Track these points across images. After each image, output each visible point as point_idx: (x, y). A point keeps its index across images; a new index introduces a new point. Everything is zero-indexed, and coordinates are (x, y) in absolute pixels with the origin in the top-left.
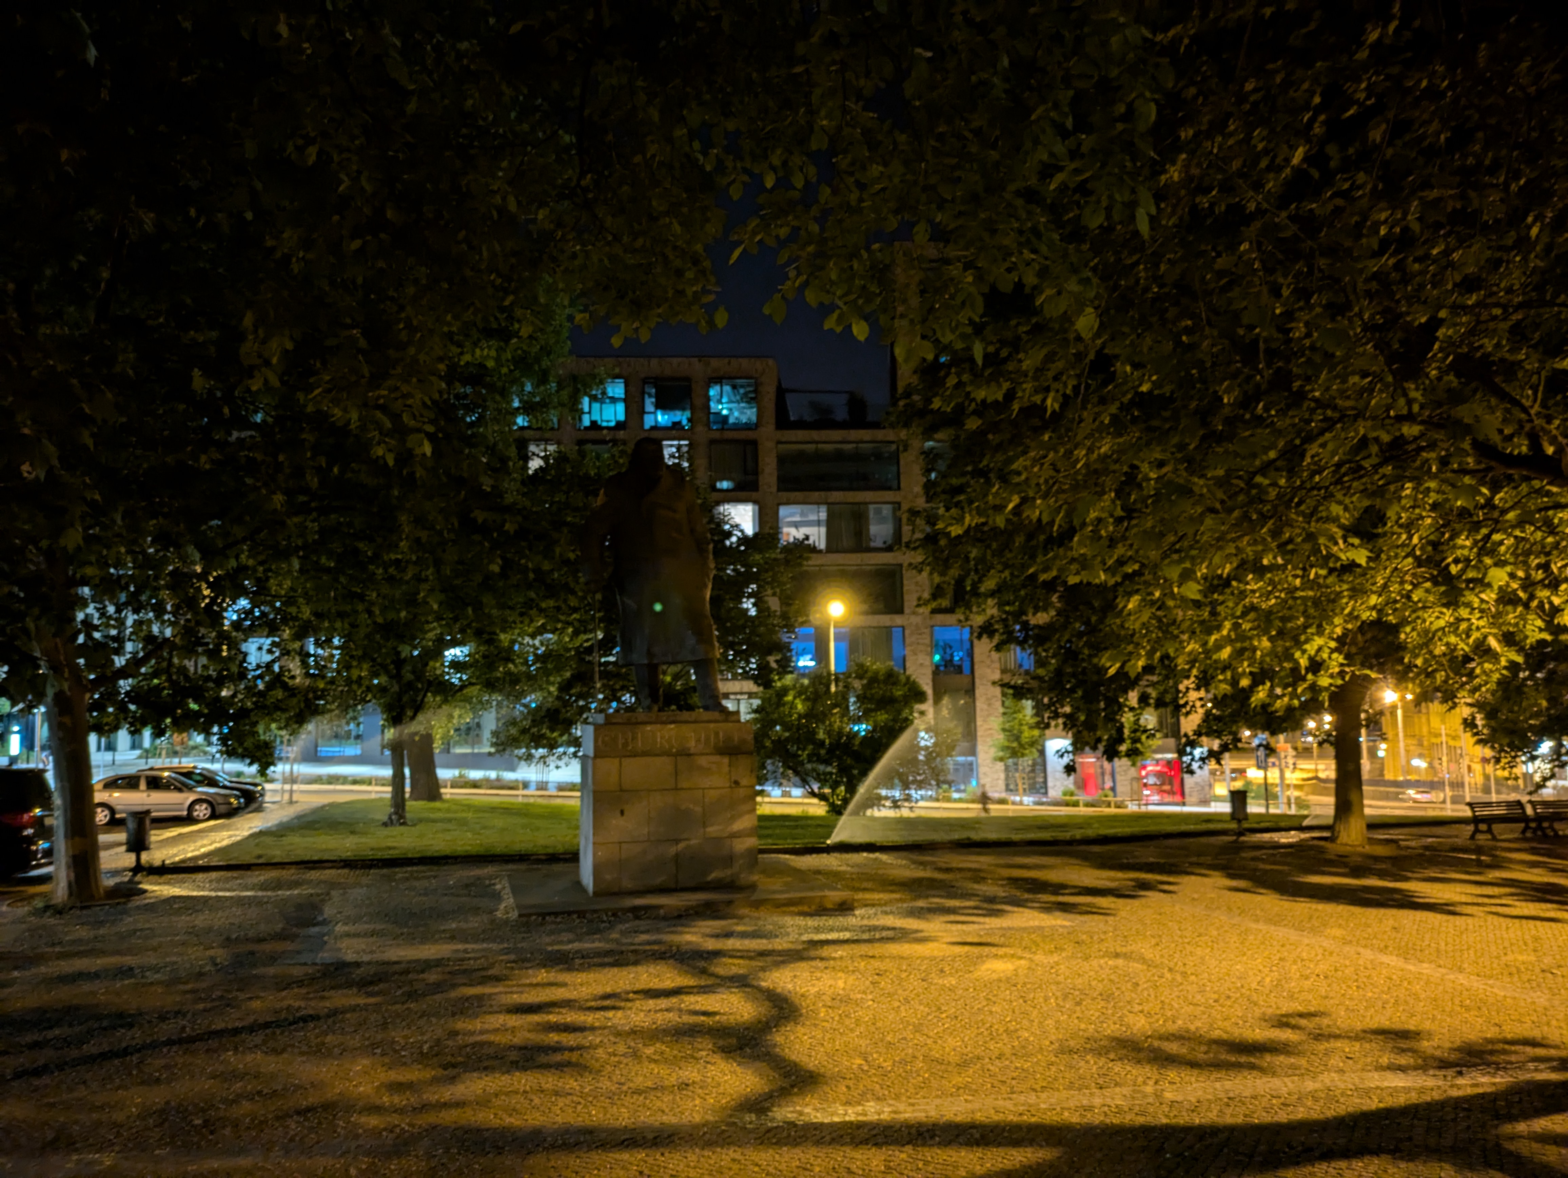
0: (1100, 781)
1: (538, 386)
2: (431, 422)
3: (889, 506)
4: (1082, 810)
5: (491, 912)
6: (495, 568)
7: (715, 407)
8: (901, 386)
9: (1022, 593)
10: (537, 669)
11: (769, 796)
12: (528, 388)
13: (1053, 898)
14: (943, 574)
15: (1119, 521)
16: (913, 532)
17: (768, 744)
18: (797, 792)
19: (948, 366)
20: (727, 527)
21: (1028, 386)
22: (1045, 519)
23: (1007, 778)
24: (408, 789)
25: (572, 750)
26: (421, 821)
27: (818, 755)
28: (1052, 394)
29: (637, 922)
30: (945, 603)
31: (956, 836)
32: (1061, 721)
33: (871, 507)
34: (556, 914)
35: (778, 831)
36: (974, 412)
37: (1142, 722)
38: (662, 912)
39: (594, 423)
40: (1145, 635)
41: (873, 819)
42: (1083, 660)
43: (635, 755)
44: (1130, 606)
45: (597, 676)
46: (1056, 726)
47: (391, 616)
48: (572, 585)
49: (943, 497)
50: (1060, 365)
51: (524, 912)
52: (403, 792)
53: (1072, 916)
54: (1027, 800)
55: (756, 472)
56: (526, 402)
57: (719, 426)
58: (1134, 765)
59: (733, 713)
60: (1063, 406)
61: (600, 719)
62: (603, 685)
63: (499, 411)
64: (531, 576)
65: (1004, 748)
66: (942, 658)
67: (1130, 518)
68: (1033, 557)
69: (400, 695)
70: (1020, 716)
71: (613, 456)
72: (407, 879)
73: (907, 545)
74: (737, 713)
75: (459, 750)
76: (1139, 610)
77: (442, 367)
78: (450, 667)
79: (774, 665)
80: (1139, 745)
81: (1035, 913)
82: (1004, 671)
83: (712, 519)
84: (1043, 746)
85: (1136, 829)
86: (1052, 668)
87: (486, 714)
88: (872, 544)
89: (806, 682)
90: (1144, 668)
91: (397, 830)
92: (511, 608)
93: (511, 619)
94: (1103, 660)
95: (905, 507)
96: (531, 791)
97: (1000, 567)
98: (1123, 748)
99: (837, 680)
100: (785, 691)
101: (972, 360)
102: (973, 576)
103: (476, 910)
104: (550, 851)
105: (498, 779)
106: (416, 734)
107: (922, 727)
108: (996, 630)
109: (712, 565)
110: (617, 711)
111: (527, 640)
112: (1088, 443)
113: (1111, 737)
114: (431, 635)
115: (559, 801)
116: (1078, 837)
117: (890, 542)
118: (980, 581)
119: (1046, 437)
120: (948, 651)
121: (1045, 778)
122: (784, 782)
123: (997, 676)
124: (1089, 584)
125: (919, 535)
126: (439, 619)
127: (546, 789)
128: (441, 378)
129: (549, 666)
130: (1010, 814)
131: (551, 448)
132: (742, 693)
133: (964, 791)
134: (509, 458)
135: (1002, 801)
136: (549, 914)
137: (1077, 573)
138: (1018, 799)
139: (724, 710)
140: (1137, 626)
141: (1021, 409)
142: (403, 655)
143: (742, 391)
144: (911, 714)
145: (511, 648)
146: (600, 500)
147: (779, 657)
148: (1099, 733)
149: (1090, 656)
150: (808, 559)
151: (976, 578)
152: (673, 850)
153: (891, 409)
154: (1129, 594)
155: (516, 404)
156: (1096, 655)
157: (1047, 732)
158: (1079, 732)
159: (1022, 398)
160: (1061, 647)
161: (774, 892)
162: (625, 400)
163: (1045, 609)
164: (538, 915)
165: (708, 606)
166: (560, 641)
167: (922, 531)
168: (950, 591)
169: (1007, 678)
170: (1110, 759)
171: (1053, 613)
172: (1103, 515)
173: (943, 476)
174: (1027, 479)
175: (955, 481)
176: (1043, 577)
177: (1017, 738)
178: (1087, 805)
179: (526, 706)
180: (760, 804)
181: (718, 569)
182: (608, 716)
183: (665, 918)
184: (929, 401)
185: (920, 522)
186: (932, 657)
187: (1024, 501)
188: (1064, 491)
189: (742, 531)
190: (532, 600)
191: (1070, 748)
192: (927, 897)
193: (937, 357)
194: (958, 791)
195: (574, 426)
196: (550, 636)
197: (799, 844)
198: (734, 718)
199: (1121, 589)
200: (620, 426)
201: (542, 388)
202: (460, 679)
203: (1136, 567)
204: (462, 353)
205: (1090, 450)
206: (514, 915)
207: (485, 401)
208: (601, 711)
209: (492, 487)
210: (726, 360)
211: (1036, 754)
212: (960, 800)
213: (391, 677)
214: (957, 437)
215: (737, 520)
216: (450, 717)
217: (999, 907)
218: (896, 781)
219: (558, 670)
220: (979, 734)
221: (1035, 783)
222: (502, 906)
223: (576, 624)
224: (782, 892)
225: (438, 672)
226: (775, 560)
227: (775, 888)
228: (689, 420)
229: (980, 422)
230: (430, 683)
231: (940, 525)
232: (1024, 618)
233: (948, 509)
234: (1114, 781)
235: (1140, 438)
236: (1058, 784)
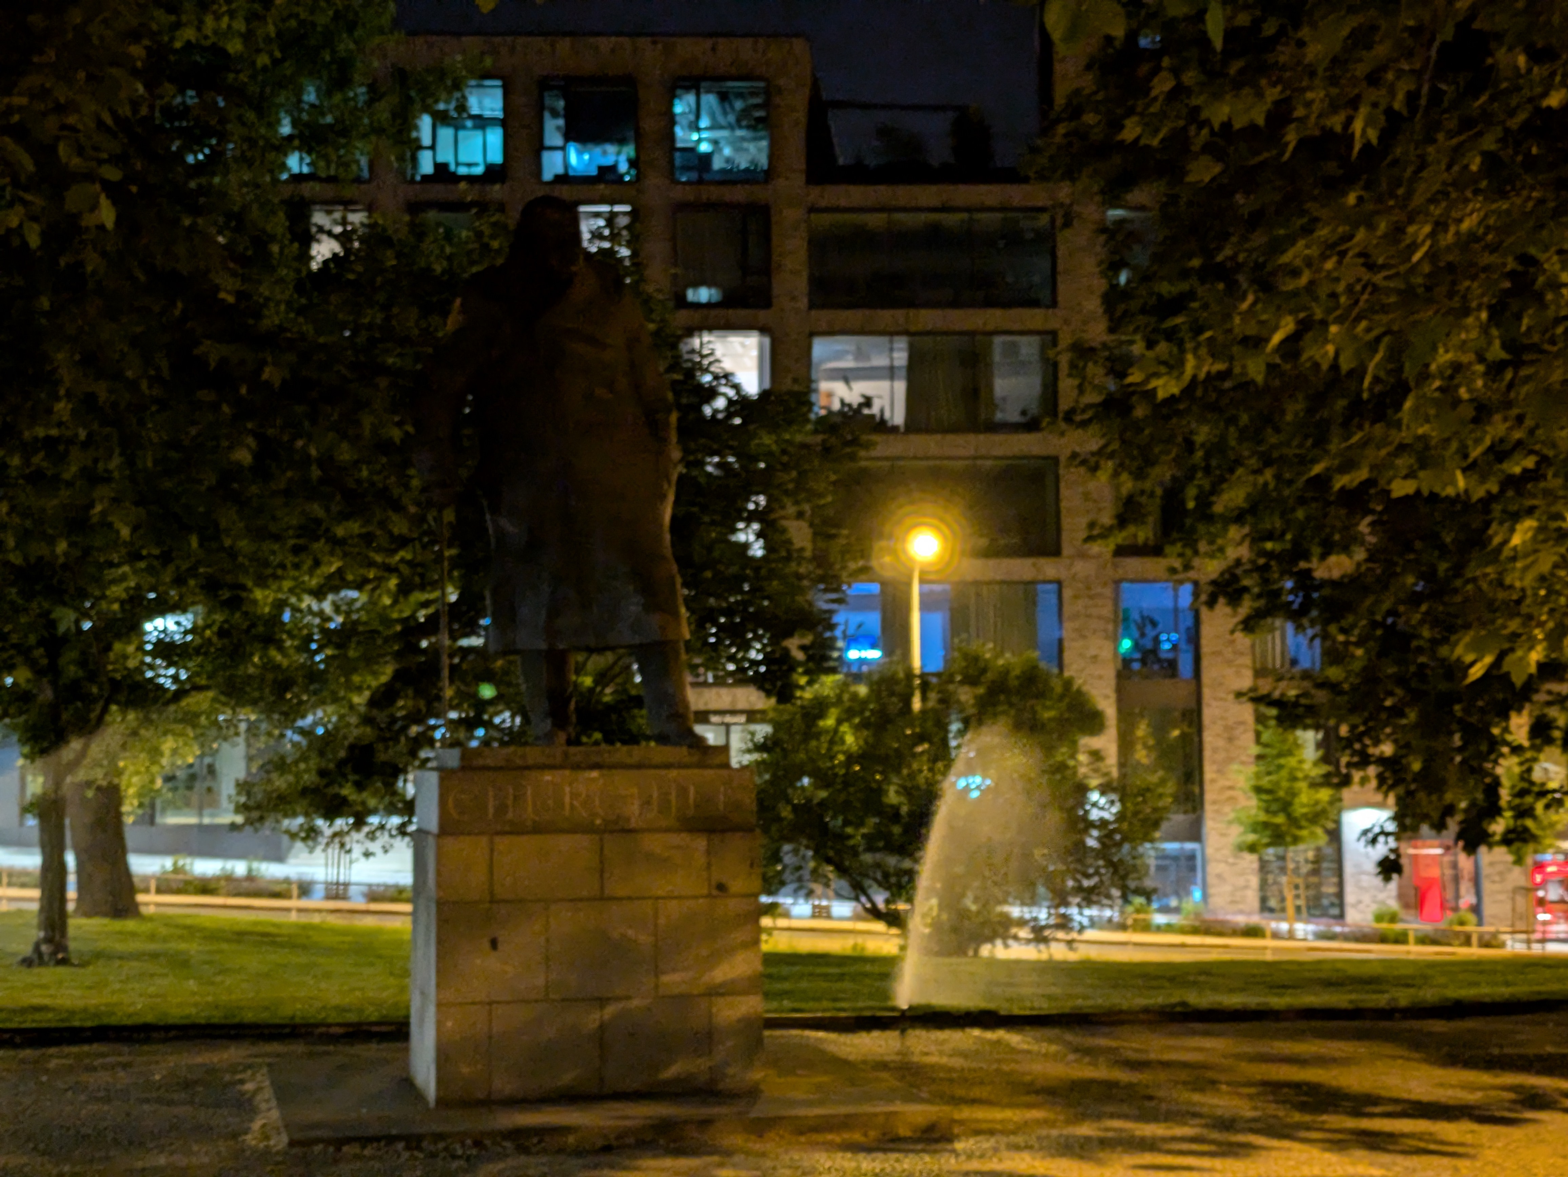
0: (1449, 894)
1: (329, 94)
2: (115, 160)
3: (1035, 340)
4: (1414, 951)
5: (235, 1136)
6: (243, 456)
7: (684, 136)
8: (1060, 95)
9: (1300, 514)
10: (327, 660)
11: (787, 915)
12: (311, 96)
13: (1351, 1123)
14: (1139, 475)
15: (1495, 370)
16: (1081, 389)
17: (786, 812)
18: (843, 909)
19: (1155, 55)
20: (707, 378)
21: (1316, 95)
22: (1345, 365)
23: (1263, 885)
24: (72, 893)
25: (395, 821)
26: (99, 956)
27: (887, 837)
28: (1364, 111)
29: (523, 1159)
30: (1144, 533)
31: (1159, 999)
32: (1372, 771)
33: (998, 340)
34: (365, 1141)
35: (804, 984)
36: (1207, 149)
37: (1537, 775)
38: (571, 1139)
39: (441, 168)
40: (1546, 600)
41: (993, 962)
42: (1420, 650)
43: (517, 830)
44: (1516, 540)
45: (446, 673)
46: (1364, 781)
47: (39, 549)
48: (396, 492)
49: (1141, 320)
50: (1382, 50)
51: (298, 1136)
52: (63, 900)
53: (1386, 1158)
54: (1302, 929)
55: (766, 270)
56: (307, 125)
57: (694, 176)
58: (1519, 861)
59: (716, 749)
60: (1388, 135)
61: (452, 758)
62: (459, 693)
63: (252, 142)
64: (316, 473)
65: (1257, 827)
66: (1136, 646)
67: (1517, 364)
68: (1321, 441)
69: (54, 710)
70: (1292, 762)
71: (479, 235)
72: (71, 1069)
73: (1069, 417)
74: (725, 749)
75: (172, 819)
76: (1532, 550)
77: (137, 51)
78: (154, 654)
79: (800, 656)
80: (1529, 823)
81: (1315, 1152)
82: (1260, 672)
83: (676, 364)
84: (1338, 822)
85: (1521, 989)
86: (1357, 666)
87: (226, 746)
88: (999, 416)
89: (862, 690)
90: (1541, 666)
91: (49, 974)
92: (277, 538)
93: (275, 560)
94: (1459, 651)
95: (1065, 340)
96: (316, 901)
97: (1253, 462)
98: (1498, 827)
99: (925, 687)
100: (820, 707)
101: (1204, 41)
102: (1201, 480)
103: (203, 1132)
104: (352, 1017)
105: (250, 877)
106: (88, 784)
107: (1094, 782)
108: (1246, 589)
109: (676, 454)
110: (486, 742)
111: (308, 601)
112: (1436, 211)
113: (1473, 804)
114: (117, 591)
115: (369, 922)
116: (1403, 1002)
117: (1034, 409)
118: (1215, 490)
119: (1352, 199)
120: (1150, 632)
121: (1341, 884)
122: (818, 888)
123: (1246, 681)
124: (1434, 497)
125: (1092, 398)
126: (134, 557)
127: (344, 897)
128: (135, 73)
129: (352, 653)
130: (1269, 957)
131: (357, 218)
132: (733, 712)
133: (1177, 910)
134: (272, 238)
135: (1253, 932)
136: (349, 1140)
137: (1411, 475)
138: (1284, 926)
139: (698, 743)
140: (1529, 580)
141: (1302, 143)
142: (62, 628)
143: (739, 105)
144: (1073, 756)
145: (274, 620)
146: (454, 321)
147: (808, 640)
148: (1449, 797)
149: (1435, 643)
150: (868, 446)
151: (1206, 484)
152: (593, 1019)
153: (1039, 142)
154: (1515, 517)
155: (286, 129)
156: (1445, 640)
157: (1347, 794)
158: (1410, 793)
159: (1301, 120)
160: (1374, 625)
161: (794, 1103)
162: (504, 123)
163: (1345, 549)
164: (327, 1142)
165: (667, 537)
166: (373, 602)
167: (1099, 388)
168: (1153, 508)
169: (1265, 686)
170: (1471, 848)
171: (1360, 555)
172: (1465, 358)
173: (1145, 278)
174: (1312, 283)
175: (1166, 288)
176: (1341, 481)
177: (1285, 806)
178: (1423, 940)
179: (302, 732)
180: (769, 931)
181: (689, 465)
182: (467, 755)
183: (578, 1152)
184: (1117, 126)
185: (1095, 371)
186: (1116, 641)
187: (1304, 327)
188: (1385, 309)
189: (736, 387)
190: (318, 522)
191: (1391, 827)
192: (1099, 1117)
193: (1132, 36)
194: (1165, 910)
195: (402, 173)
196: (353, 594)
197: (846, 1010)
198: (717, 760)
199: (1497, 508)
200: (493, 173)
201: (337, 98)
202: (175, 678)
203: (1530, 462)
204: (177, 26)
205: (1440, 226)
206: (279, 1142)
207: (223, 121)
208: (455, 743)
209: (240, 295)
210: (708, 43)
211: (1322, 839)
212: (1169, 928)
213: (39, 672)
214: (1173, 199)
215: (727, 365)
216: (155, 753)
217: (1241, 1138)
218: (1041, 890)
219: (369, 661)
220: (1209, 797)
221: (1318, 897)
222: (257, 1125)
223: (405, 570)
224: (809, 1104)
225: (132, 664)
226: (804, 446)
227: (799, 1095)
228: (633, 163)
229: (1217, 169)
230: (115, 686)
231: (1135, 377)
232: (1303, 565)
233: (1150, 345)
234: (1478, 893)
235: (1541, 202)
236: (1366, 898)
